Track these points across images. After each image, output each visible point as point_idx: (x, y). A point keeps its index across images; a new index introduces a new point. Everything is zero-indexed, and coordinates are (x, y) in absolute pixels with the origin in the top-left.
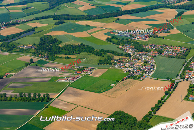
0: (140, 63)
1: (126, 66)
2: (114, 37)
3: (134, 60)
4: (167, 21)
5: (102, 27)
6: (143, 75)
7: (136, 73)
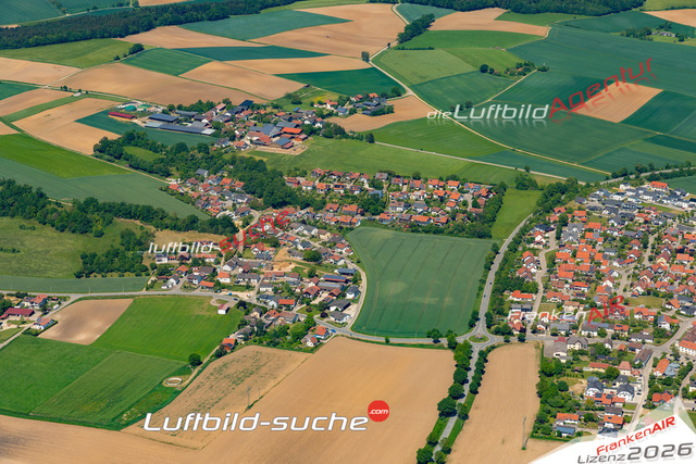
0: (285, 264)
1: (222, 281)
2: (132, 137)
3: (255, 250)
4: (365, 57)
5: (65, 87)
6: (315, 324)
7: (278, 314)
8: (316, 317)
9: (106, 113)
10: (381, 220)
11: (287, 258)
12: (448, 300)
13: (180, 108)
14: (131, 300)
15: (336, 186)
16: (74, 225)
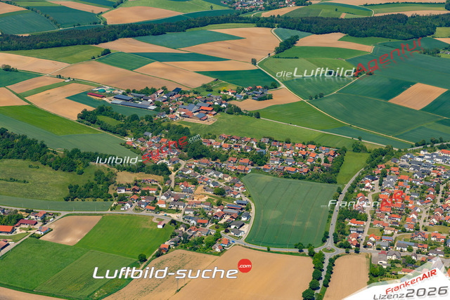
1: (160, 206)
2: (103, 110)
3: (182, 187)
4: (254, 62)
5: (60, 76)
6: (221, 237)
7: (197, 229)
9: (86, 93)
10: (265, 169)
11: (203, 192)
12: (308, 224)
13: (134, 91)
14: (100, 217)
15: (235, 146)
16: (65, 166)
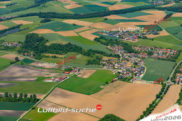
0: (129, 65)
1: (115, 67)
2: (102, 37)
3: (123, 62)
5: (90, 27)
7: (126, 75)
8: (134, 76)
9: (97, 32)
10: (152, 57)
11: (130, 63)
12: (164, 74)
13: (113, 32)
14: (96, 70)
15: (143, 49)
16: (87, 54)
